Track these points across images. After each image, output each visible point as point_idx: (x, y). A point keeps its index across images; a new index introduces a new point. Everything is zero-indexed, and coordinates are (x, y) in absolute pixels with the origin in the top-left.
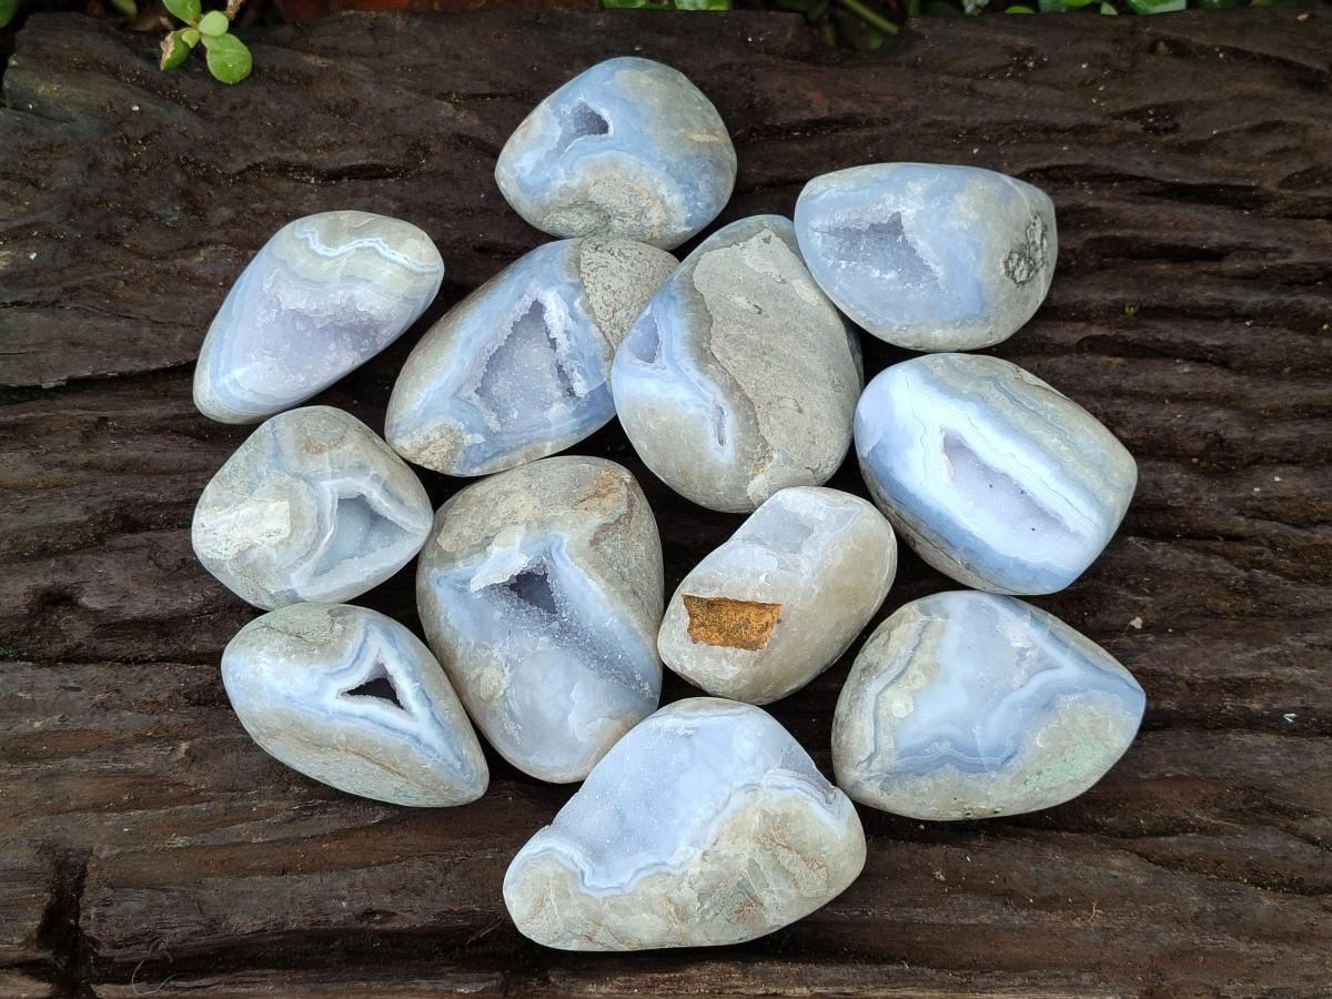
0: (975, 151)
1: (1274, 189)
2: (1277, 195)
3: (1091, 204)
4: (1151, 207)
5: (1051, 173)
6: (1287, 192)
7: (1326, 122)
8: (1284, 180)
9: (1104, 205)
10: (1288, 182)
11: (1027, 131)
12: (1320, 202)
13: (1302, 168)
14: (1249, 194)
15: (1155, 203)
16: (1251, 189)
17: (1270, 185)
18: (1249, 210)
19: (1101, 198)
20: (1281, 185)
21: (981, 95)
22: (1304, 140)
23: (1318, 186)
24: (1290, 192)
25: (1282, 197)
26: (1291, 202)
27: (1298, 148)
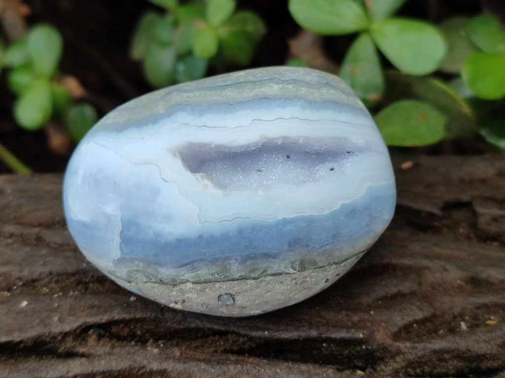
0: (24, 303)
1: (389, 341)
2: (393, 349)
3: (155, 366)
4: (232, 367)
5: (114, 329)
6: (404, 346)
7: (442, 263)
8: (400, 331)
9: (169, 366)
10: (405, 332)
11: (93, 282)
12: (447, 356)
13: (419, 315)
14: (358, 348)
15: (237, 362)
16: (360, 342)
17: (382, 337)
18: (363, 370)
19: (168, 358)
20: (396, 336)
21: (48, 245)
22: (420, 284)
23: (442, 337)
24: (408, 344)
25: (399, 352)
26: (411, 357)
27: (413, 293)
